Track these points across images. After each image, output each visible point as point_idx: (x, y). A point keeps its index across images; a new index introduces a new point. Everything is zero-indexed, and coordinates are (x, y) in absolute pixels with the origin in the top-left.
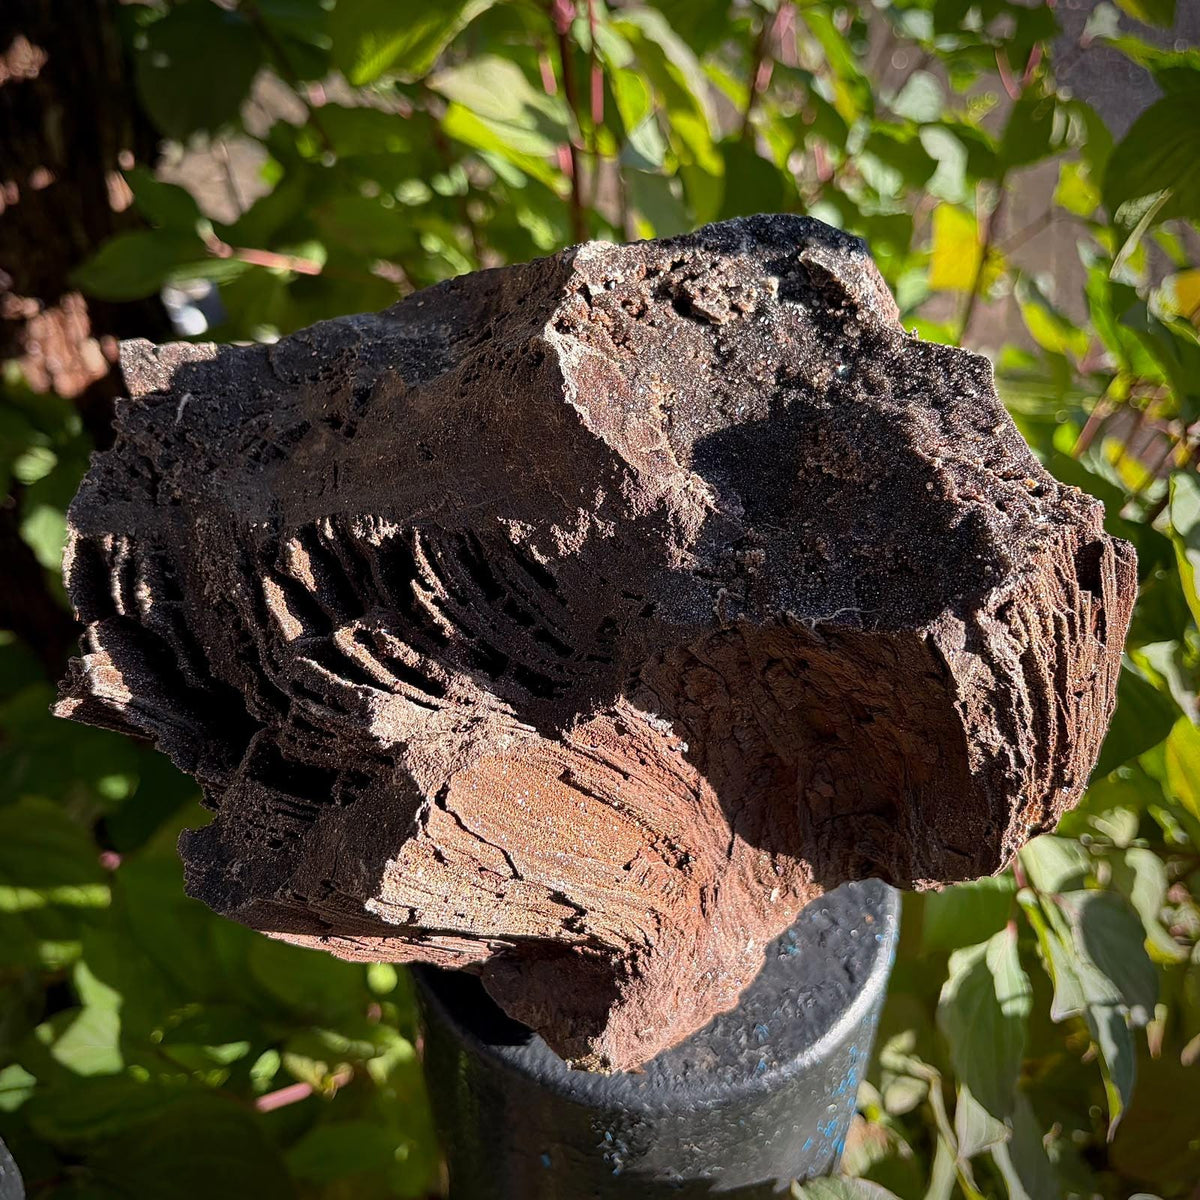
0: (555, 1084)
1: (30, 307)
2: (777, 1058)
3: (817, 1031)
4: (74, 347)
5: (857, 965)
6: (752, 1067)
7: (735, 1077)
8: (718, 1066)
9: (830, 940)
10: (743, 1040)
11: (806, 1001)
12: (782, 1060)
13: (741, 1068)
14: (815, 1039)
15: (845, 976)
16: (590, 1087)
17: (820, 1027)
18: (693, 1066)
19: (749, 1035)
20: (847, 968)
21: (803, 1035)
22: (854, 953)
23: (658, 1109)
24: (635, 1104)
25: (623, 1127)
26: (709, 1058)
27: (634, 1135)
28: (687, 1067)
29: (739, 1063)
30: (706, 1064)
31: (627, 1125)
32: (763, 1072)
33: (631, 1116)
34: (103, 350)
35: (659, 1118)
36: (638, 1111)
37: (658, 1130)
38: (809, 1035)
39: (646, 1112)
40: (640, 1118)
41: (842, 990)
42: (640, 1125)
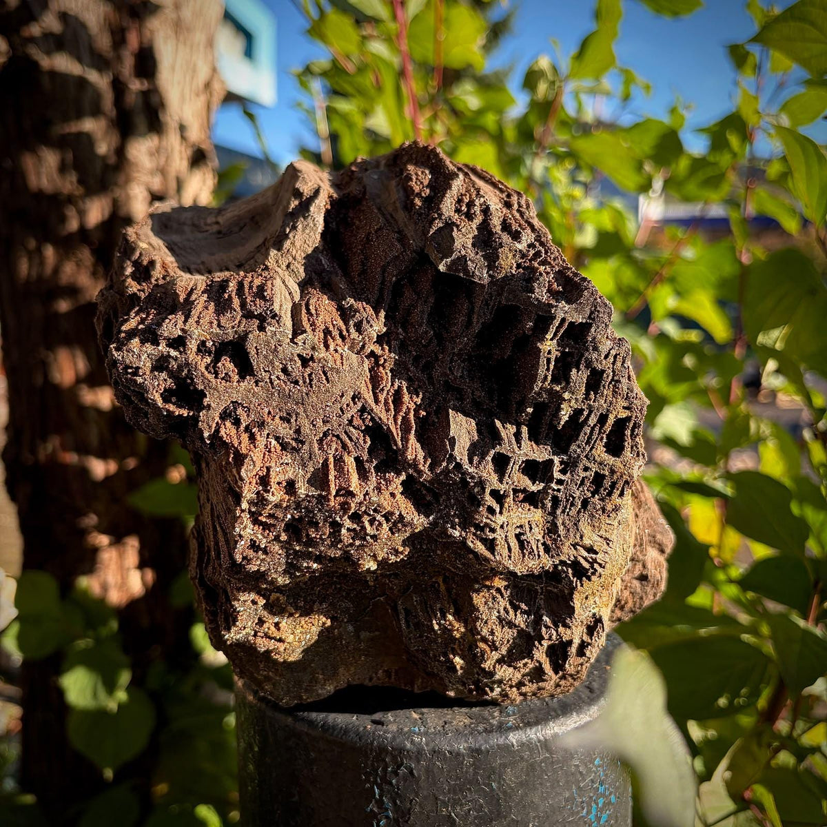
0: (334, 727)
1: (103, 540)
2: (523, 722)
3: (559, 712)
5: (595, 685)
6: (502, 729)
7: (486, 730)
8: (472, 723)
10: (496, 714)
12: (529, 724)
13: (492, 725)
14: (557, 716)
15: (587, 692)
17: (562, 711)
18: (451, 723)
19: (501, 712)
20: (588, 687)
21: (549, 713)
22: (594, 681)
23: (417, 748)
24: (398, 740)
25: (388, 775)
26: (466, 721)
27: (398, 789)
28: (446, 723)
29: (490, 723)
30: (462, 723)
31: (392, 772)
32: (510, 729)
33: (394, 758)
34: (143, 578)
35: (418, 761)
36: (401, 750)
37: (417, 780)
38: (553, 713)
39: (408, 752)
40: (402, 760)
41: (583, 696)
42: (403, 771)
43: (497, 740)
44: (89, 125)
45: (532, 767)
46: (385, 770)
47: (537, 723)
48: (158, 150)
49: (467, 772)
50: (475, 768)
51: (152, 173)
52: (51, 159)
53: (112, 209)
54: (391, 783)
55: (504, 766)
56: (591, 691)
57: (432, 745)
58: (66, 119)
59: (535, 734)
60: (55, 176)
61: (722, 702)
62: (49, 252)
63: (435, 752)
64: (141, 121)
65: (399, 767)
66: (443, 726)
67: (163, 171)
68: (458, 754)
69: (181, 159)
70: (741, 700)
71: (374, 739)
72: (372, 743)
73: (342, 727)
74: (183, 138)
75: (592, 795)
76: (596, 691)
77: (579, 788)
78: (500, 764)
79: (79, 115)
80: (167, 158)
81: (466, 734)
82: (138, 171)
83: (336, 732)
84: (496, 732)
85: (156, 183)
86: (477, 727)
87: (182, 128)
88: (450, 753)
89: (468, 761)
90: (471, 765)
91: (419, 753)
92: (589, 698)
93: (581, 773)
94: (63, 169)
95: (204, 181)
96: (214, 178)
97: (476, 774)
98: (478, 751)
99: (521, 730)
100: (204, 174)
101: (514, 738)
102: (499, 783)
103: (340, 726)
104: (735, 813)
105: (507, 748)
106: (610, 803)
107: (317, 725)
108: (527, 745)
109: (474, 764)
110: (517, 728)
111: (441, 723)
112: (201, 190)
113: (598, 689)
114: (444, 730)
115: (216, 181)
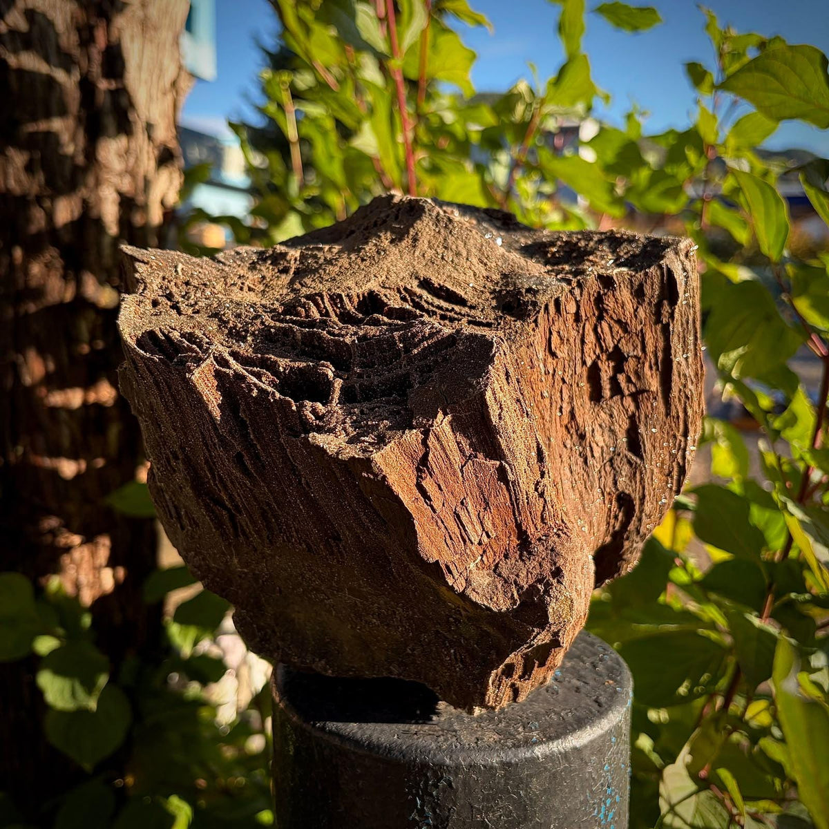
0: (379, 746)
1: (76, 539)
2: (545, 737)
3: (575, 726)
4: (97, 569)
5: (602, 699)
6: (528, 743)
7: (514, 745)
8: (501, 739)
9: (583, 690)
10: (520, 729)
11: (567, 714)
12: (551, 739)
13: (519, 740)
14: (574, 730)
15: (596, 705)
16: (404, 747)
17: (577, 724)
18: (482, 739)
19: (524, 728)
20: (596, 701)
21: (566, 728)
22: (601, 695)
23: (456, 764)
24: (438, 757)
25: (429, 788)
26: (495, 737)
27: (438, 800)
28: (478, 740)
29: (517, 738)
30: (492, 739)
31: (432, 785)
32: (535, 743)
33: (435, 772)
34: (114, 576)
35: (456, 775)
36: (441, 766)
37: (456, 791)
38: (570, 728)
39: (447, 767)
40: (442, 774)
41: (594, 710)
42: (442, 783)
43: (524, 754)
44: (57, 124)
45: (554, 776)
46: (426, 783)
47: (557, 737)
48: (127, 151)
49: (498, 783)
50: (506, 779)
51: (120, 175)
52: (18, 159)
53: (81, 211)
54: (431, 795)
55: (531, 776)
56: (600, 705)
57: (469, 760)
58: (34, 119)
59: (557, 746)
60: (23, 177)
61: (682, 690)
62: (18, 253)
63: (471, 766)
64: (110, 122)
65: (439, 781)
66: (476, 743)
67: (132, 173)
68: (492, 767)
69: (149, 159)
70: (700, 688)
71: (416, 757)
72: (415, 760)
73: (386, 747)
74: (150, 138)
75: (601, 797)
76: (604, 705)
77: (592, 792)
78: (527, 775)
79: (48, 115)
80: (137, 159)
81: (498, 750)
82: (108, 173)
83: (381, 751)
84: (524, 746)
85: (126, 185)
86: (506, 742)
87: (149, 127)
88: (485, 766)
89: (500, 773)
90: (502, 777)
91: (458, 768)
92: (598, 712)
93: (593, 779)
94: (29, 168)
95: (171, 182)
96: (181, 178)
97: (506, 784)
98: (509, 764)
99: (545, 744)
100: (171, 174)
101: (539, 751)
102: (526, 791)
103: (384, 745)
104: (696, 792)
105: (533, 760)
106: (615, 802)
107: (363, 745)
108: (549, 758)
109: (505, 775)
110: (541, 742)
111: (473, 739)
112: (168, 189)
113: (606, 703)
114: (477, 746)
115: (182, 180)
